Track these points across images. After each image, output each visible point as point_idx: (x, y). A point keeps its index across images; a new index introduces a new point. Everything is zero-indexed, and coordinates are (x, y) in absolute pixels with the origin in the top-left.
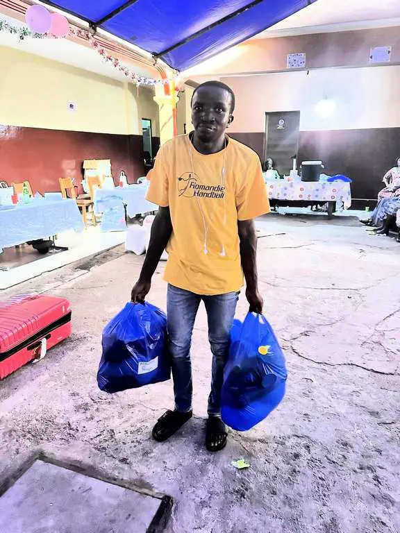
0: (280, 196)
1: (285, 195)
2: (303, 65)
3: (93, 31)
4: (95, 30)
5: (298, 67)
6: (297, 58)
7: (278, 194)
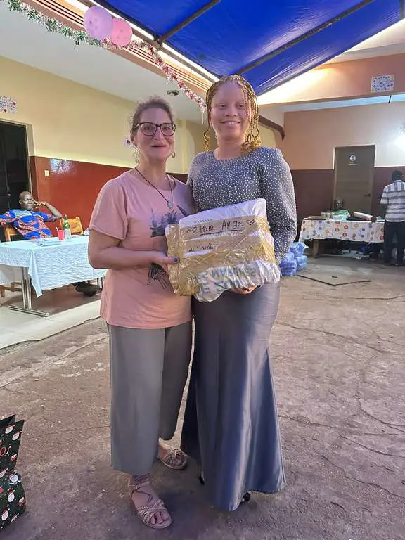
0: (356, 238)
1: (363, 236)
2: (391, 88)
3: (158, 45)
4: (161, 45)
5: (384, 90)
6: (383, 81)
7: (354, 235)
